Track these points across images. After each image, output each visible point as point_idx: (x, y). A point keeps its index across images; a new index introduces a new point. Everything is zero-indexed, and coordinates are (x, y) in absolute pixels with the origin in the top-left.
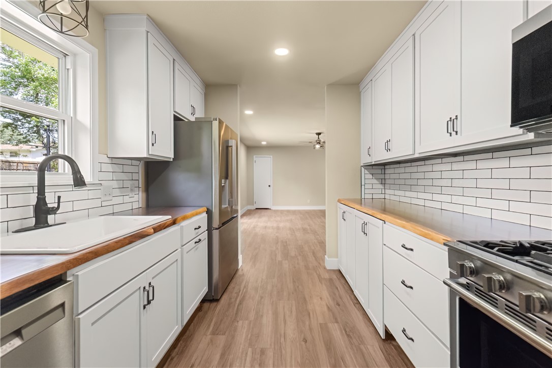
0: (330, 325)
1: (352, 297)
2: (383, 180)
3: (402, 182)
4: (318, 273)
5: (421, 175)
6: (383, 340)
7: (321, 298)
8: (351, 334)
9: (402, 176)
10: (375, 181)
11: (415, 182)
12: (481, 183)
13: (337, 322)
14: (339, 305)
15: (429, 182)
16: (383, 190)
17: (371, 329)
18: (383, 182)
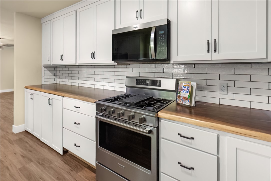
0: (27, 166)
1: (39, 143)
2: (56, 74)
3: (67, 75)
4: (7, 139)
5: (77, 72)
6: (63, 155)
7: (15, 154)
8: (43, 163)
9: (67, 72)
10: (51, 74)
11: (74, 75)
12: (101, 77)
13: (32, 161)
14: (31, 151)
15: (81, 75)
16: (55, 79)
17: (55, 154)
18: (56, 75)
